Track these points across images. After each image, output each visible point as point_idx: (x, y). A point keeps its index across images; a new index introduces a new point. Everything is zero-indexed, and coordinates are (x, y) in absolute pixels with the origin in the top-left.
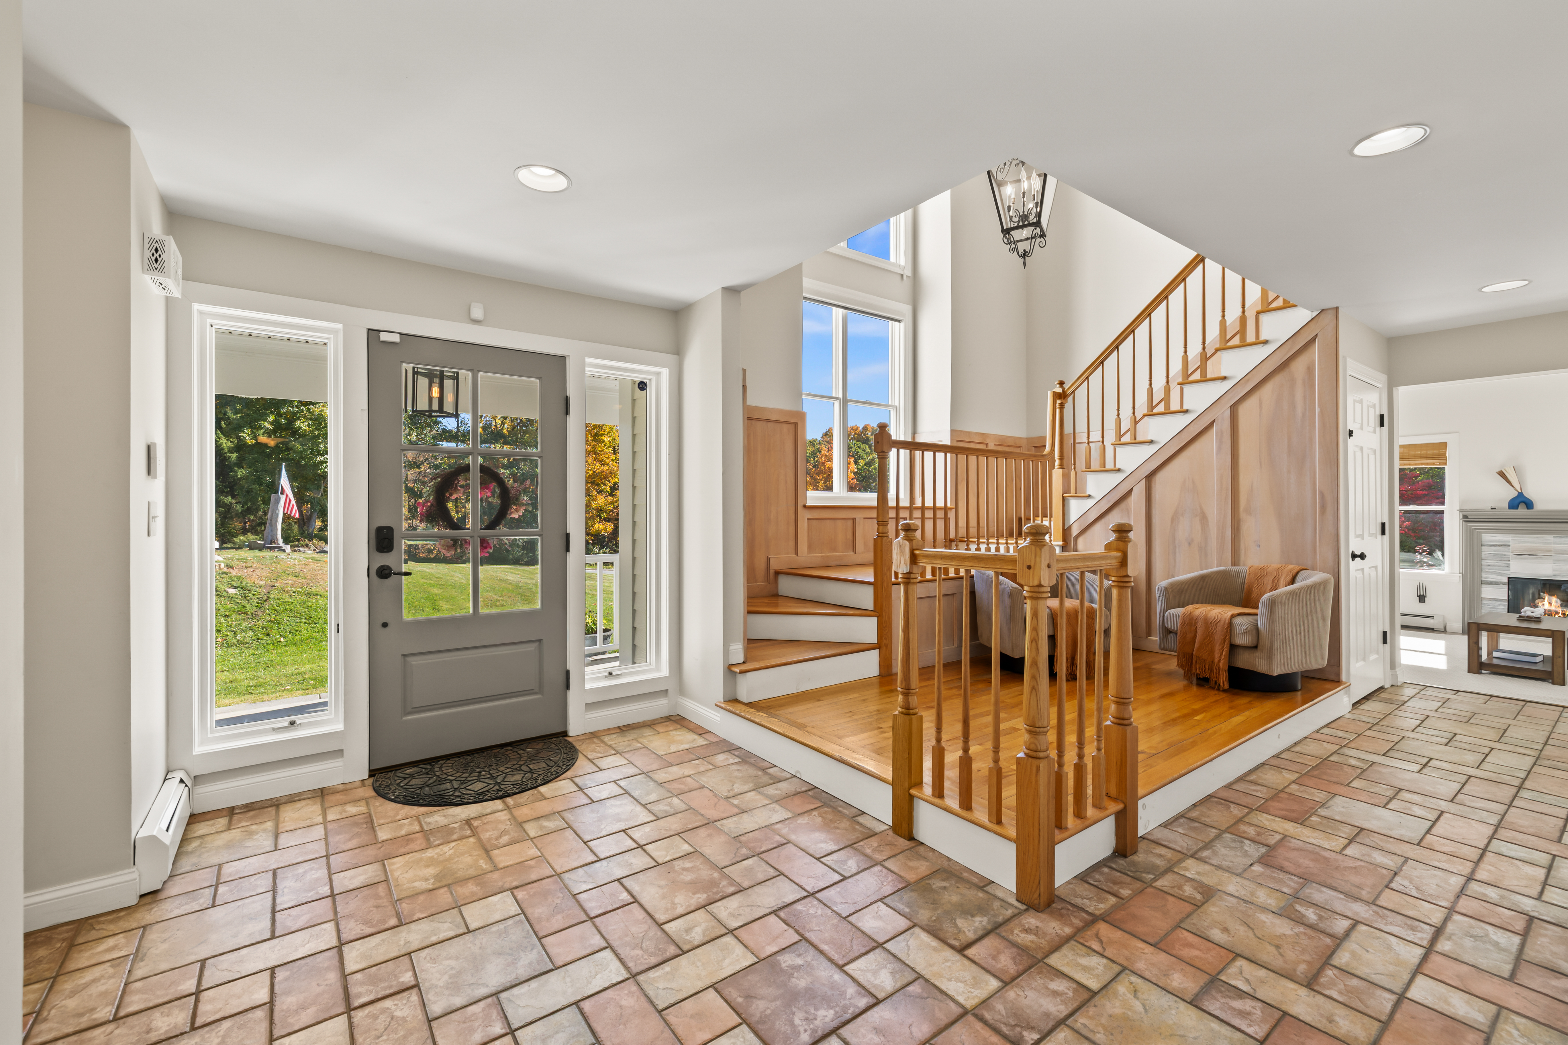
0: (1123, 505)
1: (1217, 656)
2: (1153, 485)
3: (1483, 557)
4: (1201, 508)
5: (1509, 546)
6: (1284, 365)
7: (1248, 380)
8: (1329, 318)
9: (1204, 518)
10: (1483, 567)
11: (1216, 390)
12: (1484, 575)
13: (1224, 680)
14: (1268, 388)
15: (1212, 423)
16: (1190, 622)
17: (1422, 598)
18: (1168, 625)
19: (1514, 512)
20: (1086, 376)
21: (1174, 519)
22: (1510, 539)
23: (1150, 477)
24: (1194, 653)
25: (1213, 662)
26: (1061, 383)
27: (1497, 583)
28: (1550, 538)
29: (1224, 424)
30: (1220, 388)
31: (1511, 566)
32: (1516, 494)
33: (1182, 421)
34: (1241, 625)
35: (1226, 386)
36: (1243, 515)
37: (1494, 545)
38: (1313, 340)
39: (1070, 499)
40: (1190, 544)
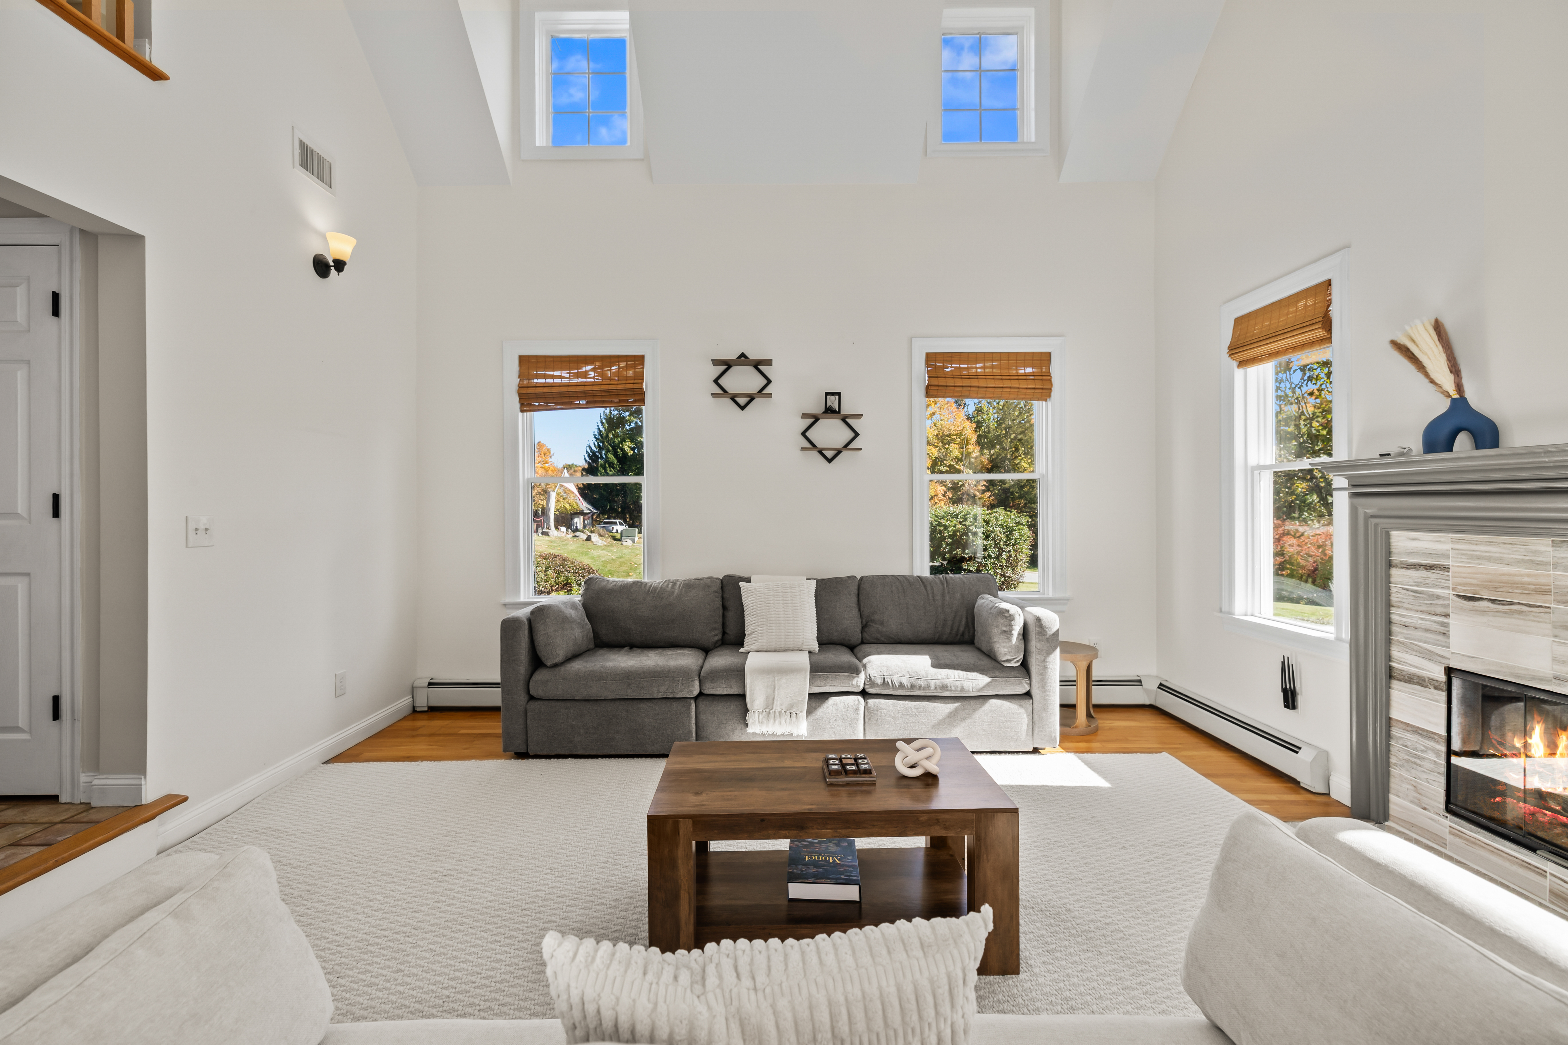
3: (1394, 598)
5: (1446, 569)
10: (1395, 629)
12: (1395, 652)
17: (1290, 699)
19: (1440, 461)
22: (1448, 546)
27: (1421, 681)
28: (1542, 546)
31: (1453, 631)
32: (1442, 406)
37: (1414, 566)
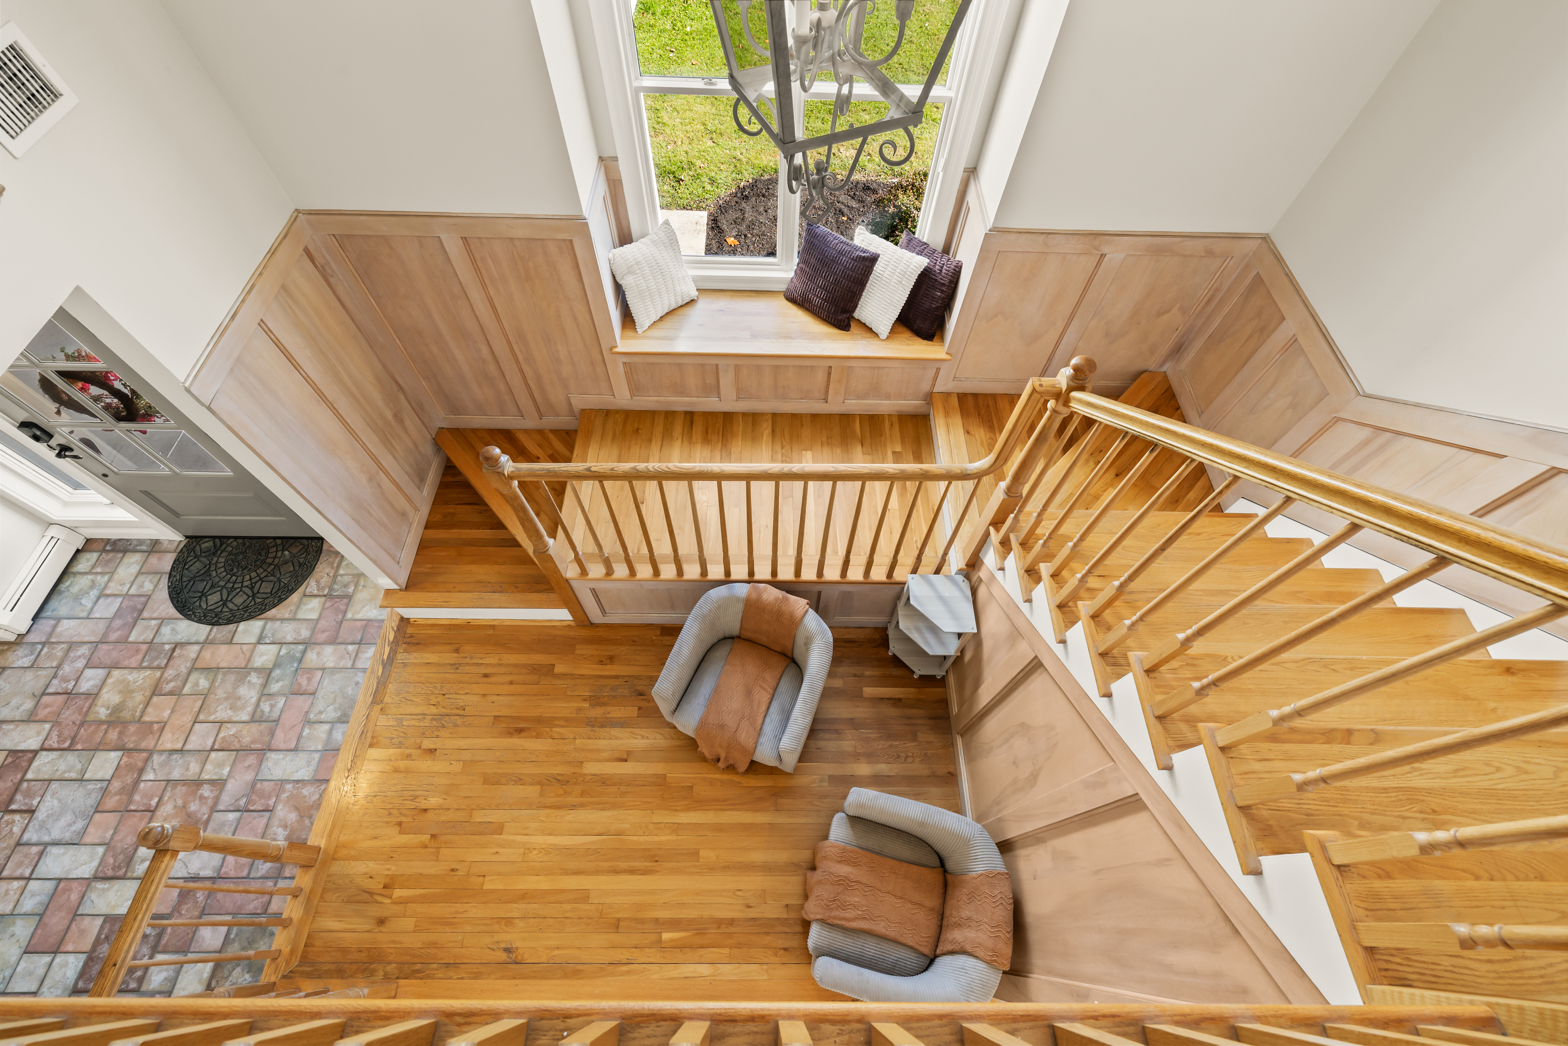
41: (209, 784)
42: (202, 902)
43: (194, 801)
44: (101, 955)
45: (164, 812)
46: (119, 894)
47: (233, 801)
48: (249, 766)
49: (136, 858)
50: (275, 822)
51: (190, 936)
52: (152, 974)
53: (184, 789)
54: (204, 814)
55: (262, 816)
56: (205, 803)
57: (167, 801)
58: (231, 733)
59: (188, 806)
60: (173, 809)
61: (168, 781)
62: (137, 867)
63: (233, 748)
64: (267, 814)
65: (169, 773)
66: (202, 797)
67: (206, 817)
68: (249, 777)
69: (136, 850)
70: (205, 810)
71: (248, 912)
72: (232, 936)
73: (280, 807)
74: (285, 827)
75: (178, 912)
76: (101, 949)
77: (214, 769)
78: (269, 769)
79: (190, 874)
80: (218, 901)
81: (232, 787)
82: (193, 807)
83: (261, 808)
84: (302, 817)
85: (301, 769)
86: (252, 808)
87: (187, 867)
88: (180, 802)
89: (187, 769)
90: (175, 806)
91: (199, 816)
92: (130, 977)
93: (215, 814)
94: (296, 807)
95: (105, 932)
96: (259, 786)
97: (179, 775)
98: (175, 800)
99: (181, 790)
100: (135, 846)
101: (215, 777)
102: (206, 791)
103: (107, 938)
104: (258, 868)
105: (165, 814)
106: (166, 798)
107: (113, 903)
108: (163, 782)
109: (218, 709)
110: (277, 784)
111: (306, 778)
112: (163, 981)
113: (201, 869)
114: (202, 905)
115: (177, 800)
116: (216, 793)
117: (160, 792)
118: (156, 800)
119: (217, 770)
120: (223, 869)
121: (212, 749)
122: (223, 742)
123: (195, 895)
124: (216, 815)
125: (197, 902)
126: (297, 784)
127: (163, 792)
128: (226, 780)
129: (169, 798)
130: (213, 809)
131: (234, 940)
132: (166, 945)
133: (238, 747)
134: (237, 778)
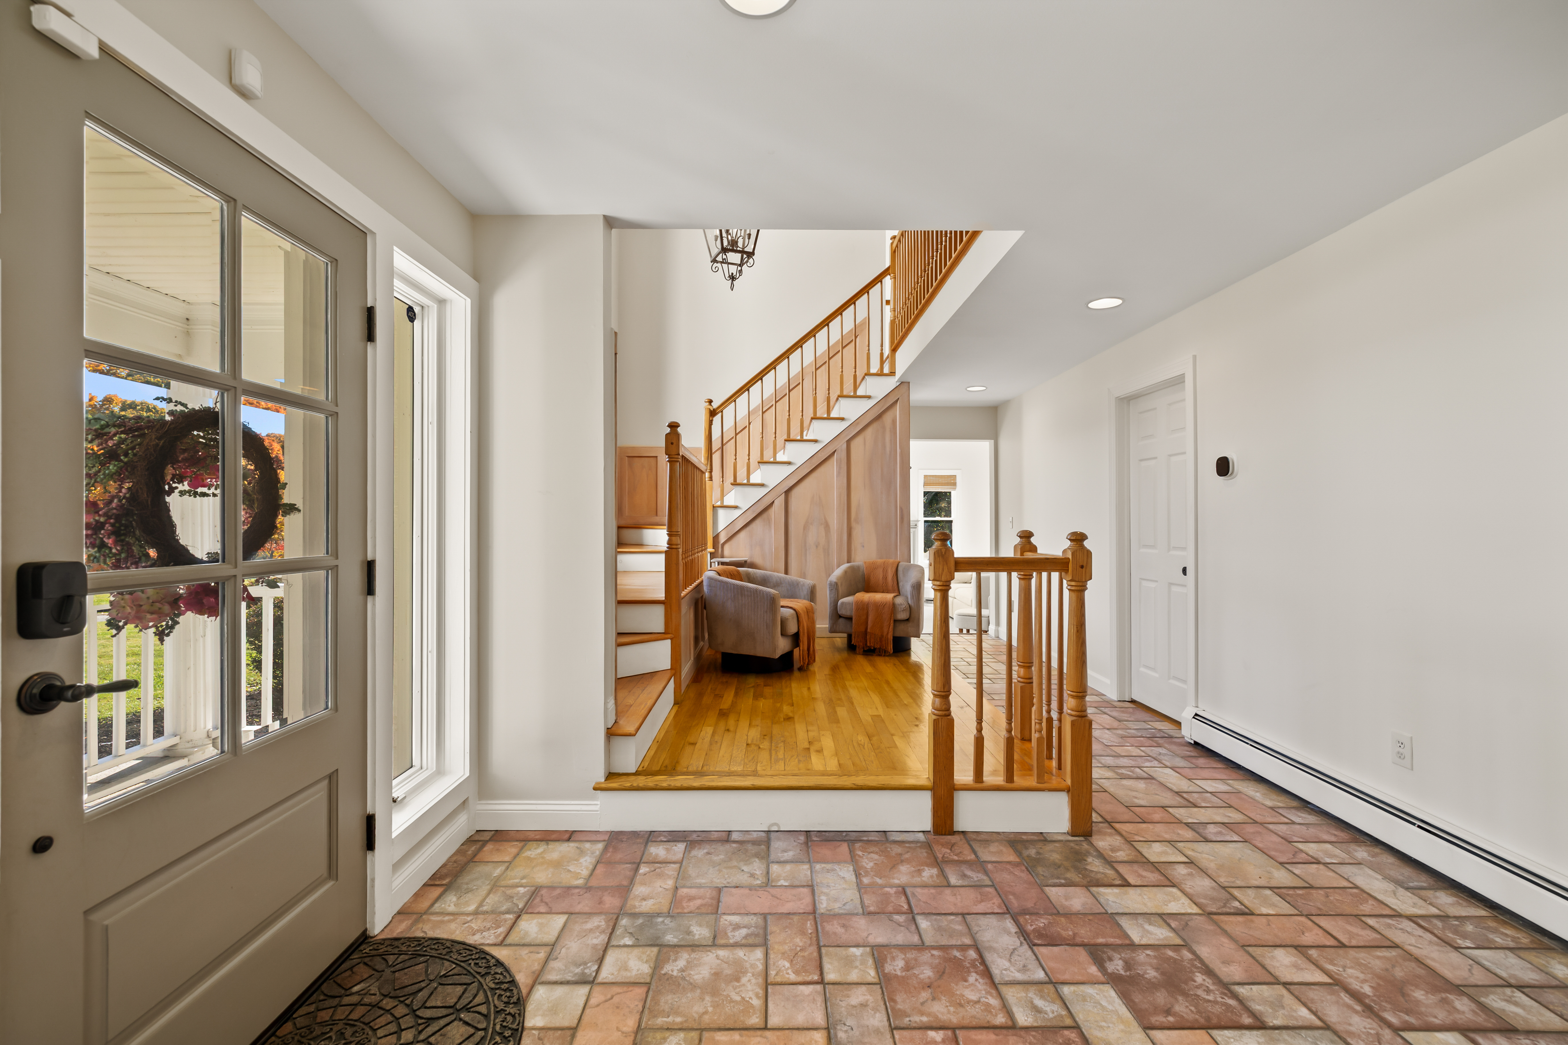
0: (765, 515)
1: (885, 630)
2: (789, 499)
4: (825, 519)
6: (879, 417)
7: (858, 423)
8: (904, 388)
9: (827, 526)
11: (837, 428)
13: (890, 648)
14: (869, 432)
15: (834, 452)
16: (863, 608)
18: (842, 612)
20: (732, 398)
21: (806, 528)
23: (788, 492)
24: (869, 630)
25: (882, 636)
26: (710, 402)
29: (842, 454)
30: (840, 427)
33: (814, 448)
34: (901, 605)
35: (843, 425)
36: (853, 524)
38: (897, 401)
39: (719, 509)
40: (817, 547)
41: (883, 966)
42: (1046, 919)
43: (916, 976)
44: (1193, 1008)
45: (949, 1012)
46: (1103, 1024)
47: (902, 928)
48: (844, 926)
49: (1039, 1023)
50: (917, 880)
51: (1091, 917)
52: (1158, 940)
53: (899, 998)
54: (932, 955)
55: (913, 894)
56: (916, 960)
57: (929, 1015)
58: (787, 965)
59: (927, 981)
60: (940, 999)
61: (892, 1029)
62: (1051, 1015)
63: (815, 954)
64: (909, 891)
65: (877, 1031)
66: (908, 968)
67: (935, 952)
68: (861, 923)
69: (1026, 1028)
70: (926, 957)
71: (1030, 876)
72: (1063, 881)
73: (896, 881)
74: (919, 872)
75: (1074, 938)
76: (1187, 1014)
77: (856, 967)
78: (844, 905)
79: (1021, 943)
80: (1035, 904)
81: (879, 935)
82: (927, 973)
83: (903, 898)
84: (902, 861)
85: (839, 875)
86: (906, 907)
87: (1014, 949)
88: (925, 995)
89: (864, 1005)
90: (934, 999)
91: (937, 961)
92: (1181, 961)
93: (927, 943)
94: (891, 868)
95: (1164, 1020)
96: (872, 909)
97: (878, 1015)
98: (922, 1004)
99: (903, 1002)
100: (1022, 1033)
101: (870, 961)
102: (896, 965)
103: (1168, 1012)
104: (978, 880)
105: (952, 1009)
106: (925, 1019)
107: (1122, 1027)
108: (897, 1037)
109: (738, 998)
110: (866, 893)
111: (851, 868)
112: (1155, 926)
113: (1009, 933)
114: (1049, 917)
115: (921, 1000)
116: (895, 952)
117: (917, 1034)
118: (932, 1034)
119: (858, 963)
120: (996, 911)
121: (821, 982)
122: (806, 971)
123: (1044, 928)
124: (928, 941)
125: (1050, 923)
126: (860, 874)
127: (915, 1028)
128: (872, 947)
129: (922, 1014)
130: (921, 947)
131: (1065, 879)
132: (1119, 937)
133: (813, 949)
134: (865, 934)
